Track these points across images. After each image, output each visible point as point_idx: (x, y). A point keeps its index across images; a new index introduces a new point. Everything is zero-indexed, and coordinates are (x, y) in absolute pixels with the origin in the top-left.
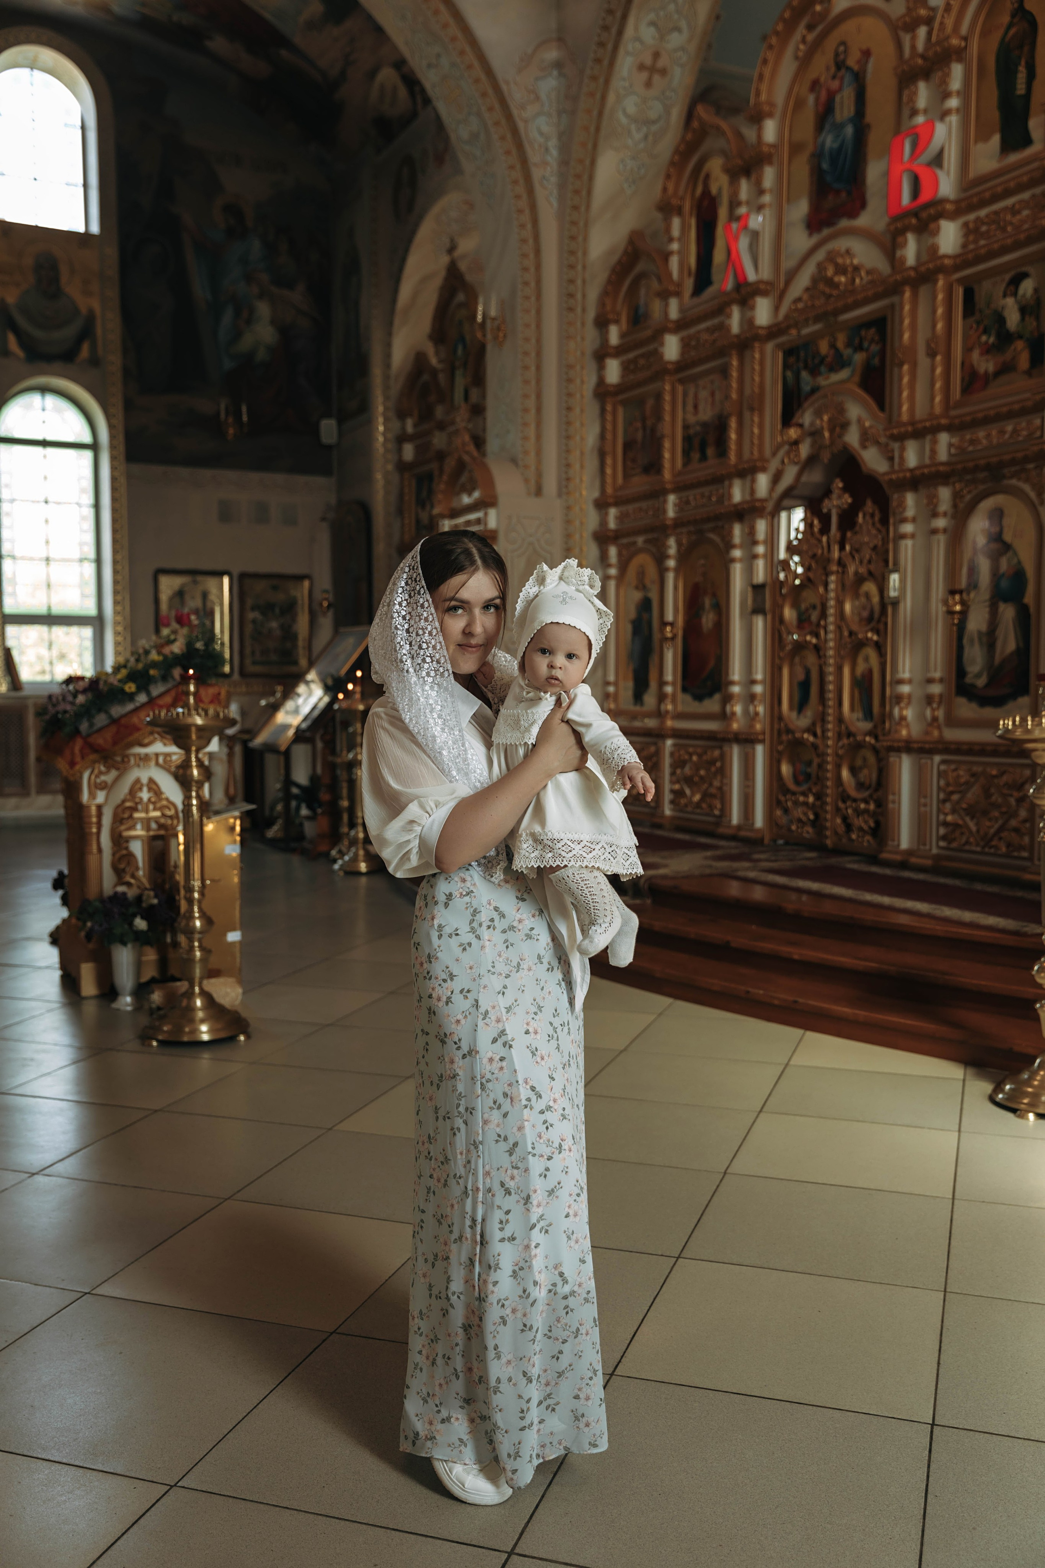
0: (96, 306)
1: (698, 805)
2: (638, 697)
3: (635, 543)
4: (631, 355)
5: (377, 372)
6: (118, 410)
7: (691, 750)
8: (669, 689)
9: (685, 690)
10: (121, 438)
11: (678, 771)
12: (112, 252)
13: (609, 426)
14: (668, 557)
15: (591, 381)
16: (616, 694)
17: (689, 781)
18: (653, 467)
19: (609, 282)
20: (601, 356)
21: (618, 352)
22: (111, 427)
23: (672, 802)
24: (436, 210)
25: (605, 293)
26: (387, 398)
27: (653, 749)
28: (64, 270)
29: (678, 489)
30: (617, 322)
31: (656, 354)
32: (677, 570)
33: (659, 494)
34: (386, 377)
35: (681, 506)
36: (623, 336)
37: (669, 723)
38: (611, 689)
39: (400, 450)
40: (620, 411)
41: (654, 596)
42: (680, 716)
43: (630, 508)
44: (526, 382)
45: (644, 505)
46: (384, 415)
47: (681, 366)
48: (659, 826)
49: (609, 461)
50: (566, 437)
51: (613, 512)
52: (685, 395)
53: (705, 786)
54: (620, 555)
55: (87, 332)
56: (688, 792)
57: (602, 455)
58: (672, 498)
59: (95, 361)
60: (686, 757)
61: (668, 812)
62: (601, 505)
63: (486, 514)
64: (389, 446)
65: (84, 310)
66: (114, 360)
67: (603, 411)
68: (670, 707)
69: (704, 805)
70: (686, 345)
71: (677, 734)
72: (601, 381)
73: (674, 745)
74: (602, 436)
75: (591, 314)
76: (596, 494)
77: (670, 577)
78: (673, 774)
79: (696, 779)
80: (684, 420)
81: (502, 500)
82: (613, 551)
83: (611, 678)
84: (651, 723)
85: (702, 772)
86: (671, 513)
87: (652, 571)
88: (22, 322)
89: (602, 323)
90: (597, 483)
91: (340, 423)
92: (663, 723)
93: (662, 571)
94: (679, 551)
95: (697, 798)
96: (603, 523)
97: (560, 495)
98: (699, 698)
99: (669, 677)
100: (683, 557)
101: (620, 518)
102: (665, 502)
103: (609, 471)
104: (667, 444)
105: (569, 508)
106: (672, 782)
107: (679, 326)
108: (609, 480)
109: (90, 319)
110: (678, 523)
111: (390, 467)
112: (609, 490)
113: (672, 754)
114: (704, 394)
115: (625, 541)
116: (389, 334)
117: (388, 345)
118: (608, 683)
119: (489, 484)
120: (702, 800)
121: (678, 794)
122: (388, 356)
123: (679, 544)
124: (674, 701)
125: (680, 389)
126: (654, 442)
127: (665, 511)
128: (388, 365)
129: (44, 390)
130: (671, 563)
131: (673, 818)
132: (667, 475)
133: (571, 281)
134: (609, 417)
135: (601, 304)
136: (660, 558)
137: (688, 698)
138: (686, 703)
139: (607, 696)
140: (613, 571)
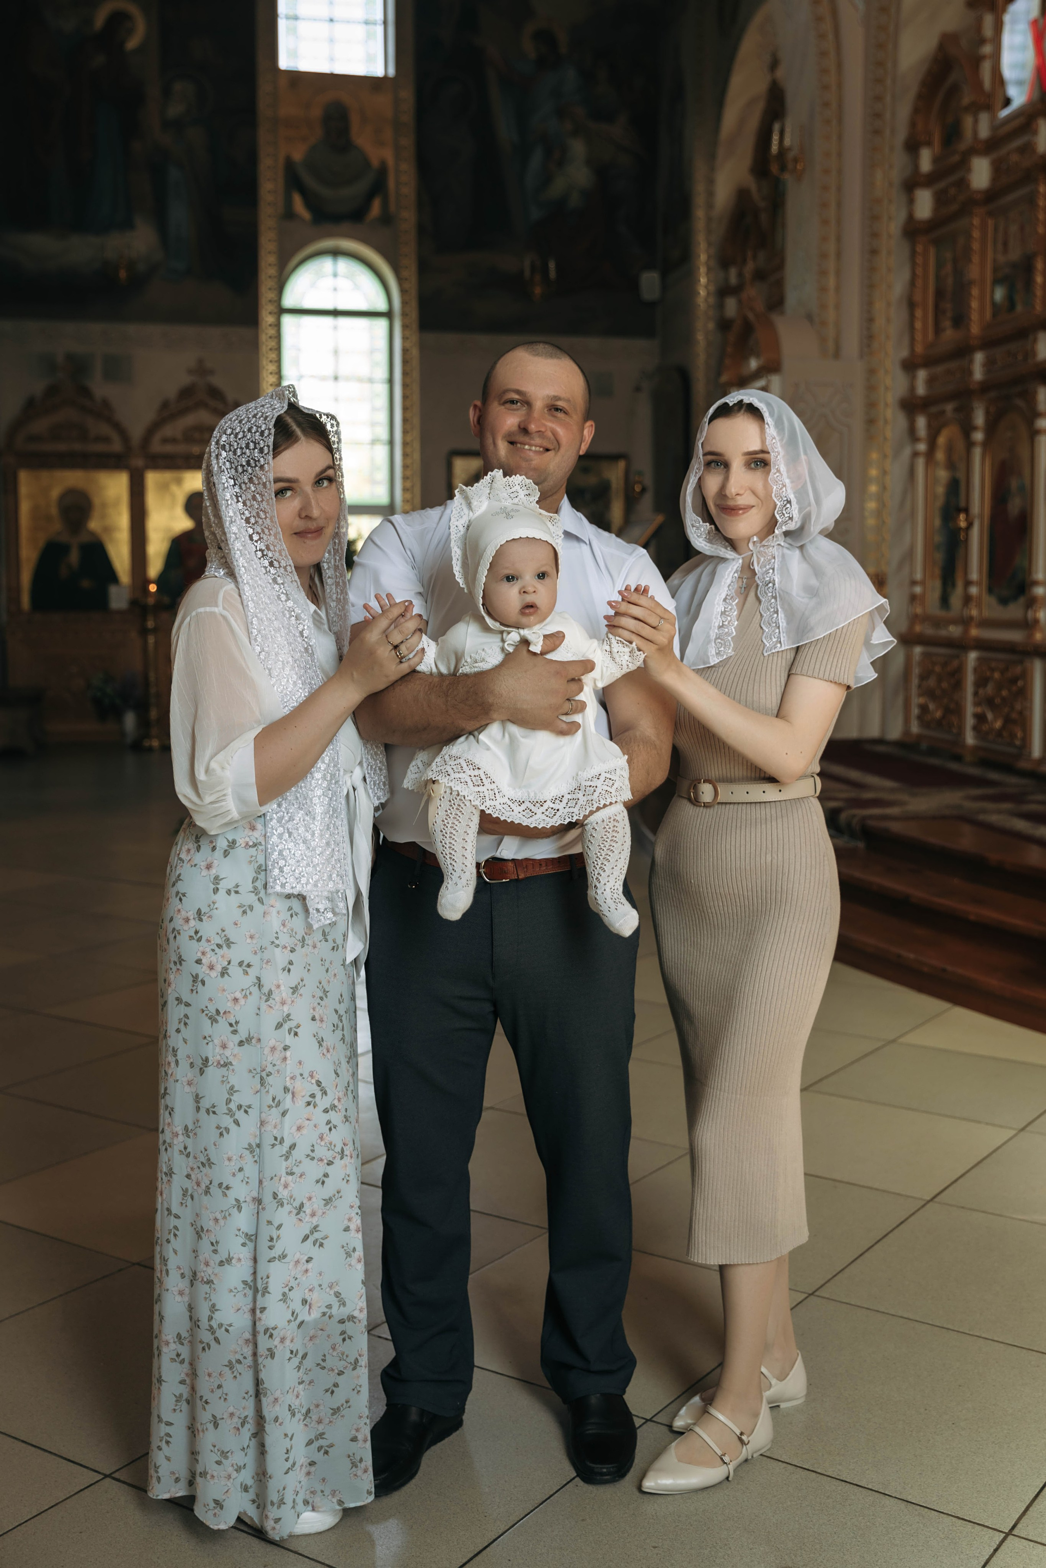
0: (388, 155)
1: (999, 733)
2: (945, 601)
3: (943, 412)
4: (942, 185)
5: (699, 214)
6: (411, 273)
7: (993, 665)
8: (974, 590)
9: (990, 590)
10: (414, 304)
11: (981, 691)
12: (407, 95)
13: (919, 271)
14: (975, 428)
15: (902, 216)
16: (923, 595)
17: (990, 702)
18: (960, 320)
19: (920, 97)
20: (910, 185)
21: (929, 180)
22: (403, 291)
23: (975, 728)
24: (758, 19)
25: (916, 111)
26: (709, 244)
27: (955, 663)
28: (355, 120)
29: (988, 344)
30: (929, 144)
31: (963, 183)
32: (986, 444)
33: (963, 352)
34: (709, 220)
35: (989, 364)
36: (936, 160)
37: (974, 632)
38: (918, 590)
39: (721, 306)
40: (932, 251)
41: (961, 475)
42: (986, 623)
43: (939, 369)
44: (825, 222)
45: (953, 365)
46: (707, 264)
47: (991, 196)
48: (958, 758)
49: (919, 313)
50: (869, 286)
51: (922, 375)
52: (996, 229)
53: (1006, 710)
54: (929, 426)
55: (379, 187)
56: (990, 716)
57: (912, 305)
58: (979, 358)
59: (387, 219)
60: (988, 674)
61: (970, 739)
62: (910, 366)
63: (769, 382)
64: (711, 300)
65: (375, 163)
66: (408, 218)
67: (913, 254)
68: (974, 612)
69: (1005, 734)
70: (997, 169)
71: (981, 645)
72: (911, 217)
73: (979, 659)
74: (912, 283)
75: (901, 136)
76: (905, 353)
77: (977, 452)
78: (976, 694)
79: (998, 701)
80: (995, 260)
81: (787, 363)
82: (921, 422)
83: (919, 576)
84: (954, 631)
85: (1004, 693)
86: (978, 374)
87: (960, 445)
88: (309, 180)
89: (912, 147)
90: (906, 341)
91: (664, 275)
92: (966, 631)
93: (970, 444)
94: (987, 421)
95: (998, 724)
96: (912, 388)
97: (861, 356)
98: (1004, 601)
99: (974, 576)
100: (991, 428)
101: (931, 381)
102: (971, 361)
103: (918, 325)
104: (975, 292)
105: (871, 372)
106: (976, 704)
107: (989, 147)
108: (919, 336)
109: (383, 171)
110: (985, 388)
111: (711, 326)
112: (919, 349)
113: (975, 670)
114: (1014, 228)
115: (934, 409)
116: (712, 169)
117: (711, 182)
118: (914, 583)
119: (775, 344)
120: (1004, 727)
121: (980, 718)
122: (711, 194)
123: (987, 413)
124: (979, 606)
125: (990, 222)
126: (962, 289)
127: (970, 373)
128: (710, 206)
129: (336, 253)
130: (979, 436)
131: (976, 748)
132: (975, 329)
133: (878, 98)
134: (919, 260)
135: (913, 124)
136: (967, 429)
137: (993, 601)
138: (991, 608)
139: (913, 598)
140: (922, 447)
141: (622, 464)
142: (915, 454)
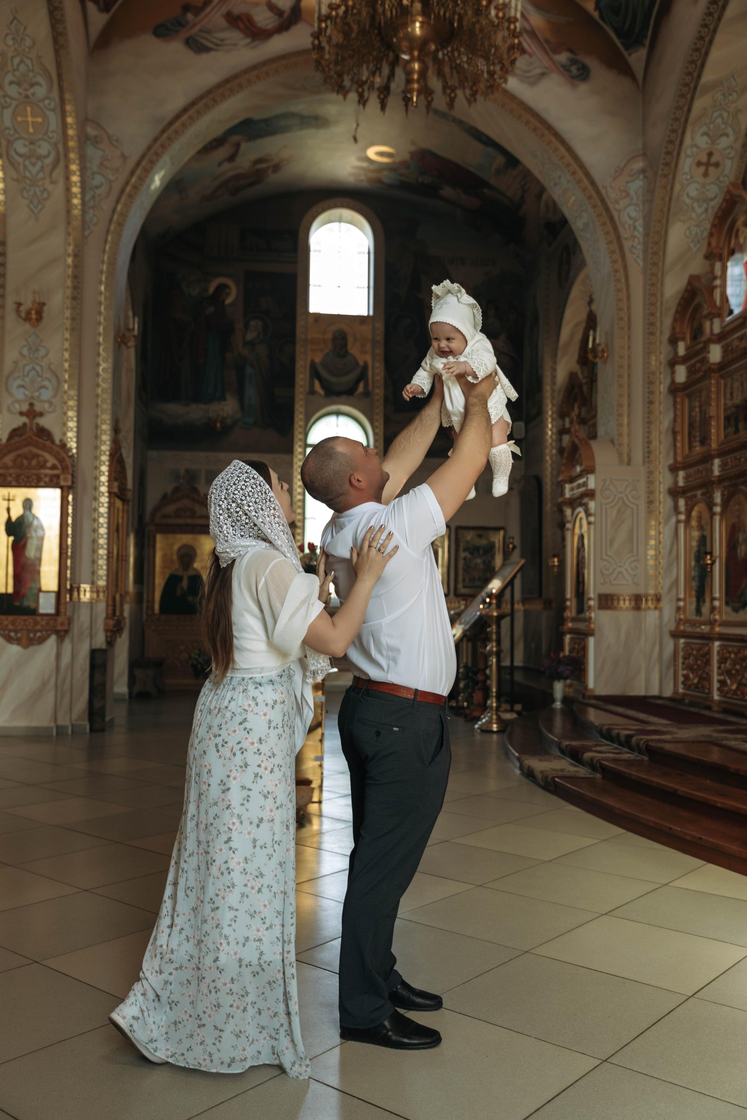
0: (368, 358)
1: (735, 692)
2: (698, 611)
3: (695, 496)
4: (692, 362)
5: (547, 388)
6: (380, 424)
7: (730, 649)
8: (717, 603)
9: (727, 603)
11: (723, 666)
12: (380, 325)
13: (679, 413)
14: (715, 505)
15: (668, 381)
16: (685, 607)
17: (728, 673)
19: (677, 312)
20: (672, 364)
21: (684, 360)
22: (375, 434)
23: (719, 689)
24: (581, 277)
25: (675, 320)
26: (553, 405)
27: (706, 649)
28: (350, 339)
29: (722, 454)
30: (683, 339)
31: (705, 360)
32: (722, 514)
33: (707, 459)
34: (553, 391)
35: (723, 466)
36: (687, 348)
37: (717, 629)
38: (681, 604)
39: (560, 440)
40: (687, 401)
41: (707, 534)
42: (724, 624)
43: (692, 471)
44: (621, 386)
45: (700, 467)
46: (551, 416)
47: (722, 366)
48: (709, 708)
49: (679, 438)
50: (649, 423)
51: (681, 474)
52: (725, 386)
54: (686, 504)
55: (363, 376)
56: (729, 682)
57: (674, 433)
58: (717, 462)
59: (367, 394)
60: (728, 655)
61: (716, 697)
62: (674, 469)
63: (587, 479)
64: (554, 437)
65: (361, 363)
66: (379, 393)
67: (675, 403)
68: (717, 617)
69: (739, 693)
70: (725, 351)
71: (722, 637)
72: (673, 381)
73: (720, 646)
74: (675, 420)
75: (666, 335)
76: (671, 461)
77: (717, 518)
78: (719, 668)
79: (733, 672)
80: (725, 404)
81: (598, 468)
82: (682, 502)
83: (682, 596)
84: (705, 629)
85: (738, 667)
86: (716, 472)
87: (706, 515)
88: (323, 373)
89: (673, 341)
90: (672, 454)
91: (526, 424)
92: (712, 629)
93: (712, 514)
94: (722, 500)
95: (734, 687)
96: (676, 482)
97: (644, 463)
98: (736, 610)
99: (717, 595)
100: (725, 504)
101: (686, 478)
102: (712, 464)
103: (679, 445)
104: (713, 423)
105: (651, 473)
106: (719, 674)
107: (720, 338)
108: (679, 451)
109: (365, 367)
110: (721, 480)
111: (554, 452)
112: (679, 459)
113: (718, 653)
114: (737, 385)
115: (689, 494)
116: (555, 363)
117: (554, 370)
118: (679, 600)
119: (592, 457)
120: (738, 688)
121: (722, 683)
122: (554, 377)
123: (723, 495)
124: (720, 613)
125: (722, 382)
127: (712, 471)
128: (554, 383)
129: (338, 413)
130: (718, 509)
131: (720, 702)
132: (714, 445)
133: (652, 314)
134: (679, 407)
135: (673, 328)
136: (710, 505)
137: (729, 609)
138: (727, 614)
139: (678, 609)
140: (682, 517)
141: (502, 533)
142: (678, 522)
